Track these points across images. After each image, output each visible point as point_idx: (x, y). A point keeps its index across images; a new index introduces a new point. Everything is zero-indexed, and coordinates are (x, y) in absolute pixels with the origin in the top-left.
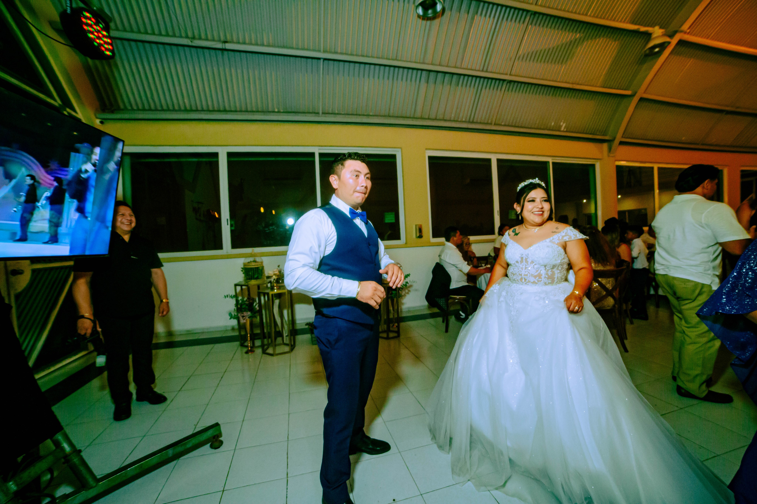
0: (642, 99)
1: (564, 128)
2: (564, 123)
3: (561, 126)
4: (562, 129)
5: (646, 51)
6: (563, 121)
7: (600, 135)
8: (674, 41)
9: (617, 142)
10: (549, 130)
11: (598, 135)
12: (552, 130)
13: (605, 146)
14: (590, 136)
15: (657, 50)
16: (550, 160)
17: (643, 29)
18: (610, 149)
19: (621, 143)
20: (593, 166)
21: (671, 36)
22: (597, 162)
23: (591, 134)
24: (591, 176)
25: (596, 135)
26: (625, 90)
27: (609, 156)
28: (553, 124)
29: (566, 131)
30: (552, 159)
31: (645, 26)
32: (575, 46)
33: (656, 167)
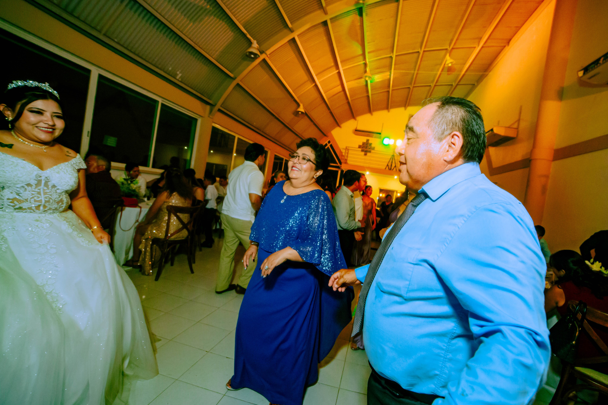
0: (238, 85)
1: (180, 77)
2: (180, 73)
3: (177, 75)
4: (178, 78)
5: (247, 52)
6: (180, 71)
7: (206, 97)
8: (262, 57)
9: (216, 108)
10: (166, 72)
11: (205, 96)
12: (169, 74)
13: (208, 107)
14: (199, 95)
15: (252, 56)
16: (160, 100)
17: (249, 36)
18: (211, 111)
19: (219, 110)
20: (196, 120)
21: (262, 52)
22: (200, 118)
23: (200, 93)
24: (193, 128)
25: (203, 95)
26: (230, 72)
27: (209, 117)
28: (170, 69)
29: (181, 82)
30: (162, 101)
31: (250, 35)
32: (204, 14)
33: (237, 136)
